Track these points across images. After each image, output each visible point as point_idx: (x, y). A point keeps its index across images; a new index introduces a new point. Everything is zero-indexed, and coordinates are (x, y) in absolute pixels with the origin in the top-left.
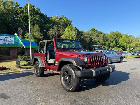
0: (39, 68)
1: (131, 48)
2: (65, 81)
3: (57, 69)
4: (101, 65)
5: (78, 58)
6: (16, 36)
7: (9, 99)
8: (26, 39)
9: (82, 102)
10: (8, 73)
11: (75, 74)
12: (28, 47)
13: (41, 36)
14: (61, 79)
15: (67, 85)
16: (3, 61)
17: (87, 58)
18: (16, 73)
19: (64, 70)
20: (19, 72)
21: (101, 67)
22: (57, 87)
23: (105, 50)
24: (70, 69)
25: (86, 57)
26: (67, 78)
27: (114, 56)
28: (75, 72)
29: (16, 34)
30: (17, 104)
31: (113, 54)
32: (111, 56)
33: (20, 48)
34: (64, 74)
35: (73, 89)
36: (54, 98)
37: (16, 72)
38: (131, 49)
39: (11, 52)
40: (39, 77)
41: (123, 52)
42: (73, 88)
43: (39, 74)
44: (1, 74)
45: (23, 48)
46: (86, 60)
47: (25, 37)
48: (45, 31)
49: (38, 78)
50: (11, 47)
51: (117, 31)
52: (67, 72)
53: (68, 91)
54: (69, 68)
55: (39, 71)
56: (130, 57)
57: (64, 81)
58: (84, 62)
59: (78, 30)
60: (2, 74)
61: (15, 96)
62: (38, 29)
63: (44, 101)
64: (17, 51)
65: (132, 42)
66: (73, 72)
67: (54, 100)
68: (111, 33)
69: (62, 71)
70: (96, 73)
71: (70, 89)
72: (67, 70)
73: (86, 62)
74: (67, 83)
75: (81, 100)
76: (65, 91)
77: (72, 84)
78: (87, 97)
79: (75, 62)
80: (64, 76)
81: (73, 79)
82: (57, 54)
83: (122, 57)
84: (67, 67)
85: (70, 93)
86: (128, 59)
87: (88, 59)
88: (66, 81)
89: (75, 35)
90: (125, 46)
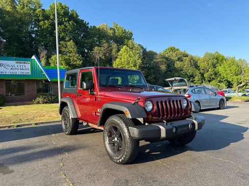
0: (70, 119)
1: (241, 83)
2: (112, 144)
3: (99, 122)
4: (177, 116)
5: (134, 104)
6: (34, 59)
7: (11, 175)
8: (52, 65)
9: (139, 184)
10: (18, 126)
11: (129, 133)
12: (54, 80)
13: (79, 59)
14: (104, 141)
15: (115, 152)
16: (12, 103)
17: (151, 104)
18: (30, 126)
19: (111, 125)
20: (36, 124)
21: (179, 120)
22: (98, 154)
23: (191, 87)
24: (121, 124)
25: (149, 102)
26: (116, 139)
27: (208, 97)
28: (128, 130)
29: (33, 57)
30: (23, 184)
31: (206, 93)
32: (201, 98)
33: (41, 81)
34: (110, 132)
35: (126, 160)
36: (90, 174)
37: (31, 124)
38: (241, 85)
39: (26, 89)
40: (70, 135)
41: (226, 91)
42: (124, 158)
43: (69, 130)
44: (5, 127)
45: (47, 81)
46: (150, 107)
47: (50, 61)
48: (86, 51)
49: (68, 136)
50: (26, 80)
51: (217, 52)
52: (116, 129)
53: (117, 163)
54: (119, 122)
55: (70, 125)
56: (238, 100)
57: (109, 144)
58: (146, 111)
59: (145, 50)
60: (7, 128)
61: (22, 170)
62: (73, 47)
63: (71, 180)
64: (35, 86)
65: (243, 72)
66: (125, 130)
67: (89, 178)
68: (206, 54)
69: (107, 127)
70: (167, 131)
71: (121, 160)
72: (115, 124)
73: (150, 112)
74: (115, 148)
75: (138, 181)
76: (110, 162)
77: (124, 151)
78: (149, 175)
79: (128, 112)
80: (110, 136)
81: (125, 141)
82: (100, 95)
83: (222, 100)
84: (115, 119)
85: (120, 166)
86: (235, 102)
87: (153, 106)
88: (114, 144)
89: (138, 59)
90: (230, 80)
